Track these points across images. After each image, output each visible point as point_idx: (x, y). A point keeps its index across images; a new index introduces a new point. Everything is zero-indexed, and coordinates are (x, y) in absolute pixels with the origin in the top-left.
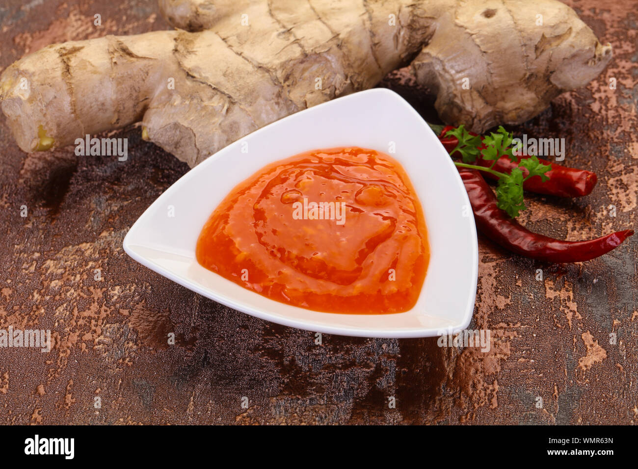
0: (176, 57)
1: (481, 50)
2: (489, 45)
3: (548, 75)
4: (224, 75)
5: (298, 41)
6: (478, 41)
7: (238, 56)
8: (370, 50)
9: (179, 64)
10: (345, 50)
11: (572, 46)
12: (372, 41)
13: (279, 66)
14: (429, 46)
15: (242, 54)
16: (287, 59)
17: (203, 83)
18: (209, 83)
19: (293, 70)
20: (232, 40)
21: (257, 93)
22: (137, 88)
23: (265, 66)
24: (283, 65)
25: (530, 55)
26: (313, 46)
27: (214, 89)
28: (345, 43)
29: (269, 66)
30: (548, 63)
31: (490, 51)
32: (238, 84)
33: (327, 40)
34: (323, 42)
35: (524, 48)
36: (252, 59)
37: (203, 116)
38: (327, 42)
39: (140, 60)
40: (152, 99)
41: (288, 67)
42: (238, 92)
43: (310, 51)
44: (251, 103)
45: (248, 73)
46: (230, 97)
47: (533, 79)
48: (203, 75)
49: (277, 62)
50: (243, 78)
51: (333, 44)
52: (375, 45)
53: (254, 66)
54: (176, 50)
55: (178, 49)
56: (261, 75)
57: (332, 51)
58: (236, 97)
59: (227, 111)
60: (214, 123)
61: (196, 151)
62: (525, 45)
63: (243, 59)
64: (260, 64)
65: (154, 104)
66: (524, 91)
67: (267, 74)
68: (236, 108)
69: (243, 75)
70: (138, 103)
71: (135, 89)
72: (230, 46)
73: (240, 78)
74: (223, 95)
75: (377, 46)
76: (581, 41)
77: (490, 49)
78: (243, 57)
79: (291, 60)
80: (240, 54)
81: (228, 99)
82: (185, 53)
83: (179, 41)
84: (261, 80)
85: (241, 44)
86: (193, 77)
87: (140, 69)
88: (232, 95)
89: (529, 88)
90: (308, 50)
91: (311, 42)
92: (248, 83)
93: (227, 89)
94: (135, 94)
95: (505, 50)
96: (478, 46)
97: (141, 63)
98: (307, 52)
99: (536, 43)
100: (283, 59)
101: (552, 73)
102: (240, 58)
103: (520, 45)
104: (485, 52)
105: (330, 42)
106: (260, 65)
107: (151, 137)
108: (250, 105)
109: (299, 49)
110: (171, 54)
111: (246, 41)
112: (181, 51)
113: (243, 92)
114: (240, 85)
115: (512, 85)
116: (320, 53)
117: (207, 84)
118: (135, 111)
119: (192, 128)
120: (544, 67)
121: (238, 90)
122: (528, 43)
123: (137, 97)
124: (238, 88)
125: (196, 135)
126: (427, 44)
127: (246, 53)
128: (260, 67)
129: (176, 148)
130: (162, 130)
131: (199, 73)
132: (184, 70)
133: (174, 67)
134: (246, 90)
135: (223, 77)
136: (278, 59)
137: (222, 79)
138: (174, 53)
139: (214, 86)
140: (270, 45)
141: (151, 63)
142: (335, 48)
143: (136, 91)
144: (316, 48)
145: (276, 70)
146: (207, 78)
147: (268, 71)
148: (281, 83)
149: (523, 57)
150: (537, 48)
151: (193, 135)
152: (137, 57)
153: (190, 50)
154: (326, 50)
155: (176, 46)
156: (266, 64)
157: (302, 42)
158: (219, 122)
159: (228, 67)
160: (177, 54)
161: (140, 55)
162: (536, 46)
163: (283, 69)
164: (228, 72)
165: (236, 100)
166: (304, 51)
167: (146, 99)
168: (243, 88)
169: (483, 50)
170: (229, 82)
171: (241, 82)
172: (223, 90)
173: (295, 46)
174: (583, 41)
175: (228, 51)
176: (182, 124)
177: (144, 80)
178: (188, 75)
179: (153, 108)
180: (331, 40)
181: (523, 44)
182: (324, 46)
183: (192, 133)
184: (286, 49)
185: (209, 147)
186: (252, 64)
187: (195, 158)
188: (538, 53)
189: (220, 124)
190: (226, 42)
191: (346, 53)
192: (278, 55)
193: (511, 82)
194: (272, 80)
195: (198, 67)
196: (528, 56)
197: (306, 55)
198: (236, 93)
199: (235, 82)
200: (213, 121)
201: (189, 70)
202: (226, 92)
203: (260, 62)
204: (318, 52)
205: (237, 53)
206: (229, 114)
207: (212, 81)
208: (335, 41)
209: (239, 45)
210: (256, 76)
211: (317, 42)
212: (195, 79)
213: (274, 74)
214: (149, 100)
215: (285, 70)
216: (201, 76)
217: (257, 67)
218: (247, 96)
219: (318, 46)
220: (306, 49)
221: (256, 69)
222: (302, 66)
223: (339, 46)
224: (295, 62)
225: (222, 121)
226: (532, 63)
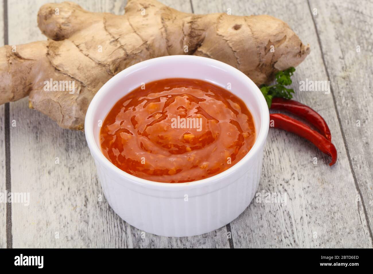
0: (48, 58)
1: (233, 50)
2: (238, 47)
3: (272, 64)
4: (78, 69)
5: (122, 47)
6: (230, 44)
7: (86, 57)
8: (166, 50)
9: (50, 63)
10: (151, 51)
11: (287, 47)
12: (167, 45)
13: (111, 63)
14: (202, 47)
15: (89, 56)
16: (116, 58)
17: (65, 74)
18: (69, 74)
19: (120, 64)
20: (82, 46)
21: (98, 80)
22: (25, 78)
23: (102, 63)
24: (114, 62)
25: (262, 53)
26: (131, 49)
27: (72, 78)
28: (151, 47)
29: (105, 63)
30: (273, 57)
31: (238, 51)
32: (87, 75)
33: (140, 45)
34: (137, 47)
35: (258, 49)
36: (94, 59)
37: (66, 95)
38: (140, 46)
39: (26, 61)
40: (34, 84)
41: (117, 63)
42: (86, 80)
43: (130, 53)
44: (95, 86)
45: (93, 68)
46: (81, 83)
47: (264, 67)
48: (65, 69)
49: (110, 60)
50: (90, 71)
51: (143, 48)
52: (169, 46)
53: (96, 63)
54: (48, 54)
55: (49, 53)
56: (100, 69)
57: (143, 52)
58: (85, 83)
59: (80, 91)
60: (72, 99)
61: (62, 116)
62: (259, 47)
63: (89, 59)
64: (99, 61)
65: (35, 87)
66: (259, 74)
67: (104, 68)
68: (86, 89)
69: (89, 69)
70: (26, 87)
71: (23, 78)
72: (81, 50)
73: (88, 71)
74: (78, 81)
75: (171, 47)
76: (292, 44)
77: (237, 49)
78: (89, 57)
79: (118, 59)
80: (87, 56)
81: (80, 84)
82: (54, 55)
83: (50, 48)
84: (100, 71)
85: (88, 49)
86: (59, 70)
87: (27, 66)
88: (83, 82)
89: (261, 72)
90: (129, 52)
91: (130, 47)
92: (93, 74)
93: (80, 78)
94: (23, 82)
95: (247, 50)
96: (231, 48)
97: (27, 63)
98: (128, 54)
99: (265, 46)
100: (114, 58)
101: (275, 63)
102: (87, 58)
103: (256, 47)
104: (235, 51)
105: (142, 47)
106: (99, 63)
107: (34, 107)
108: (94, 88)
109: (123, 51)
110: (45, 56)
111: (90, 47)
112: (51, 54)
113: (89, 80)
114: (88, 75)
115: (252, 71)
116: (135, 54)
117: (68, 75)
118: (24, 91)
119: (59, 102)
120: (270, 59)
121: (86, 78)
122: (260, 45)
123: (25, 83)
124: (86, 77)
125: (62, 106)
126: (200, 46)
127: (91, 55)
128: (100, 64)
129: (50, 113)
130: (41, 103)
131: (63, 68)
132: (53, 66)
133: (47, 64)
134: (91, 78)
135: (77, 70)
136: (110, 58)
137: (76, 71)
138: (47, 56)
139: (72, 76)
140: (105, 49)
141: (33, 62)
142: (145, 50)
143: (24, 80)
144: (133, 51)
145: (109, 65)
146: (68, 71)
147: (104, 66)
148: (112, 73)
149: (258, 54)
150: (266, 49)
151: (60, 107)
152: (24, 59)
153: (57, 53)
154: (140, 51)
155: (48, 51)
156: (103, 62)
157: (125, 47)
158: (76, 98)
159: (80, 64)
160: (49, 56)
161: (26, 57)
162: (265, 47)
163: (114, 65)
164: (80, 67)
165: (85, 85)
166: (126, 53)
167: (31, 84)
168: (90, 77)
169: (234, 50)
170: (81, 73)
171: (88, 74)
172: (77, 78)
173: (121, 49)
174: (293, 43)
175: (79, 53)
176: (53, 99)
177: (29, 73)
178: (56, 69)
179: (35, 90)
180: (142, 45)
181: (257, 46)
182: (138, 49)
183: (59, 105)
184: (115, 52)
185: (70, 114)
186: (95, 62)
187: (61, 120)
188: (267, 51)
189: (76, 100)
190: (78, 48)
191: (152, 53)
192: (110, 56)
193: (251, 69)
194: (107, 71)
195: (61, 64)
196: (260, 53)
197: (127, 55)
198: (85, 80)
199: (85, 74)
200: (72, 98)
201: (57, 66)
202: (80, 80)
203: (99, 60)
204: (135, 53)
205: (85, 55)
206: (81, 94)
207: (70, 73)
208: (145, 46)
209: (86, 49)
210: (98, 70)
211: (134, 46)
212: (60, 72)
213: (108, 68)
214: (32, 85)
215: (115, 65)
216: (63, 69)
217: (97, 63)
218: (92, 82)
219: (134, 49)
220: (128, 52)
221: (97, 65)
222: (125, 62)
223: (147, 49)
224: (121, 60)
225: (77, 98)
226: (263, 58)
